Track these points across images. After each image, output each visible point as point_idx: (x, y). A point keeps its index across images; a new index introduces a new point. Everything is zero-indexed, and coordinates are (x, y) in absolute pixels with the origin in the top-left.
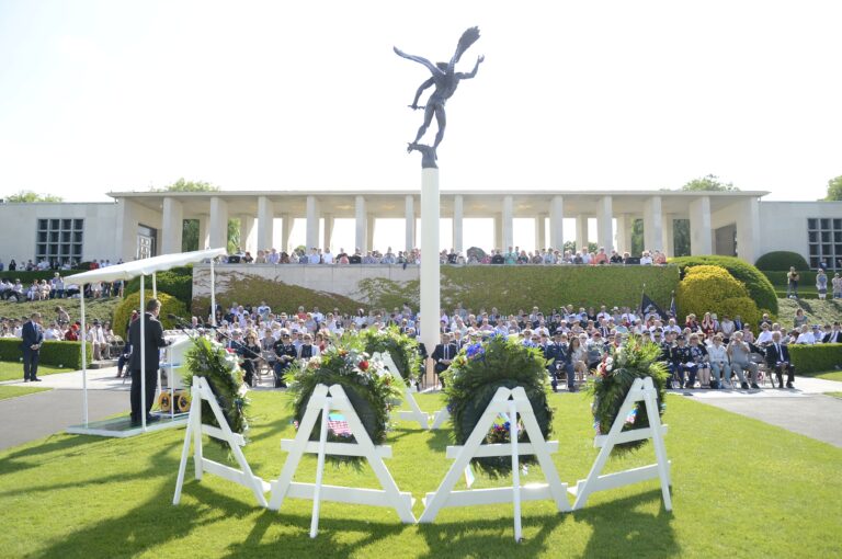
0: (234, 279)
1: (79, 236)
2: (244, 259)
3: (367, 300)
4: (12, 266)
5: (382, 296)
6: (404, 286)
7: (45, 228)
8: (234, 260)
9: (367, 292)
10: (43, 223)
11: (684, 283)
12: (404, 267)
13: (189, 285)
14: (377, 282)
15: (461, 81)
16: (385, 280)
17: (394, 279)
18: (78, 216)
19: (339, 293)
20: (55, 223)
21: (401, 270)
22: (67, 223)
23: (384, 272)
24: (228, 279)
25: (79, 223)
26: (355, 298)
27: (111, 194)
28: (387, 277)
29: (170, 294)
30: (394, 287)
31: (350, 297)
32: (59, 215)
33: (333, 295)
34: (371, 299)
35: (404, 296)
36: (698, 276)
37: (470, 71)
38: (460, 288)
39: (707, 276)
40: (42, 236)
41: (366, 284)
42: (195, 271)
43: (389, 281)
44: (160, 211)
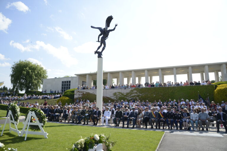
0: (83, 93)
1: (70, 85)
2: (86, 88)
3: (115, 98)
4: (55, 92)
5: (119, 97)
6: (125, 94)
7: (63, 83)
8: (84, 88)
9: (115, 96)
10: (63, 82)
11: (215, 91)
12: (125, 89)
13: (74, 95)
14: (118, 93)
15: (110, 32)
16: (120, 93)
17: (122, 92)
18: (70, 80)
19: (108, 97)
20: (65, 82)
21: (124, 90)
22: (67, 82)
23: (120, 91)
24: (82, 93)
25: (70, 82)
26: (112, 98)
27: (75, 75)
28: (121, 92)
29: (68, 97)
30: (122, 95)
31: (111, 98)
32: (66, 80)
33: (107, 97)
34: (116, 98)
35: (125, 97)
36: (220, 88)
37: (113, 29)
38: (141, 94)
39: (223, 88)
40: (63, 85)
41: (115, 94)
42: (75, 91)
43: (121, 93)
44: (86, 77)
